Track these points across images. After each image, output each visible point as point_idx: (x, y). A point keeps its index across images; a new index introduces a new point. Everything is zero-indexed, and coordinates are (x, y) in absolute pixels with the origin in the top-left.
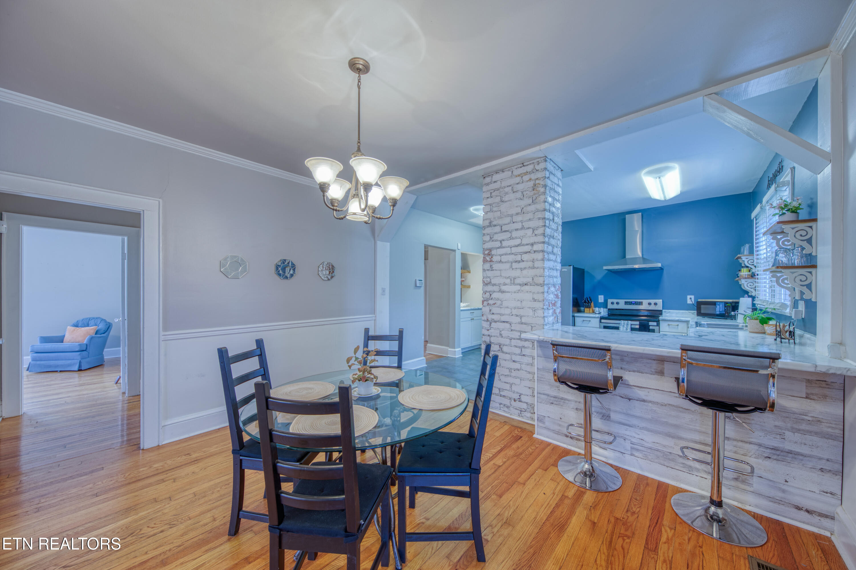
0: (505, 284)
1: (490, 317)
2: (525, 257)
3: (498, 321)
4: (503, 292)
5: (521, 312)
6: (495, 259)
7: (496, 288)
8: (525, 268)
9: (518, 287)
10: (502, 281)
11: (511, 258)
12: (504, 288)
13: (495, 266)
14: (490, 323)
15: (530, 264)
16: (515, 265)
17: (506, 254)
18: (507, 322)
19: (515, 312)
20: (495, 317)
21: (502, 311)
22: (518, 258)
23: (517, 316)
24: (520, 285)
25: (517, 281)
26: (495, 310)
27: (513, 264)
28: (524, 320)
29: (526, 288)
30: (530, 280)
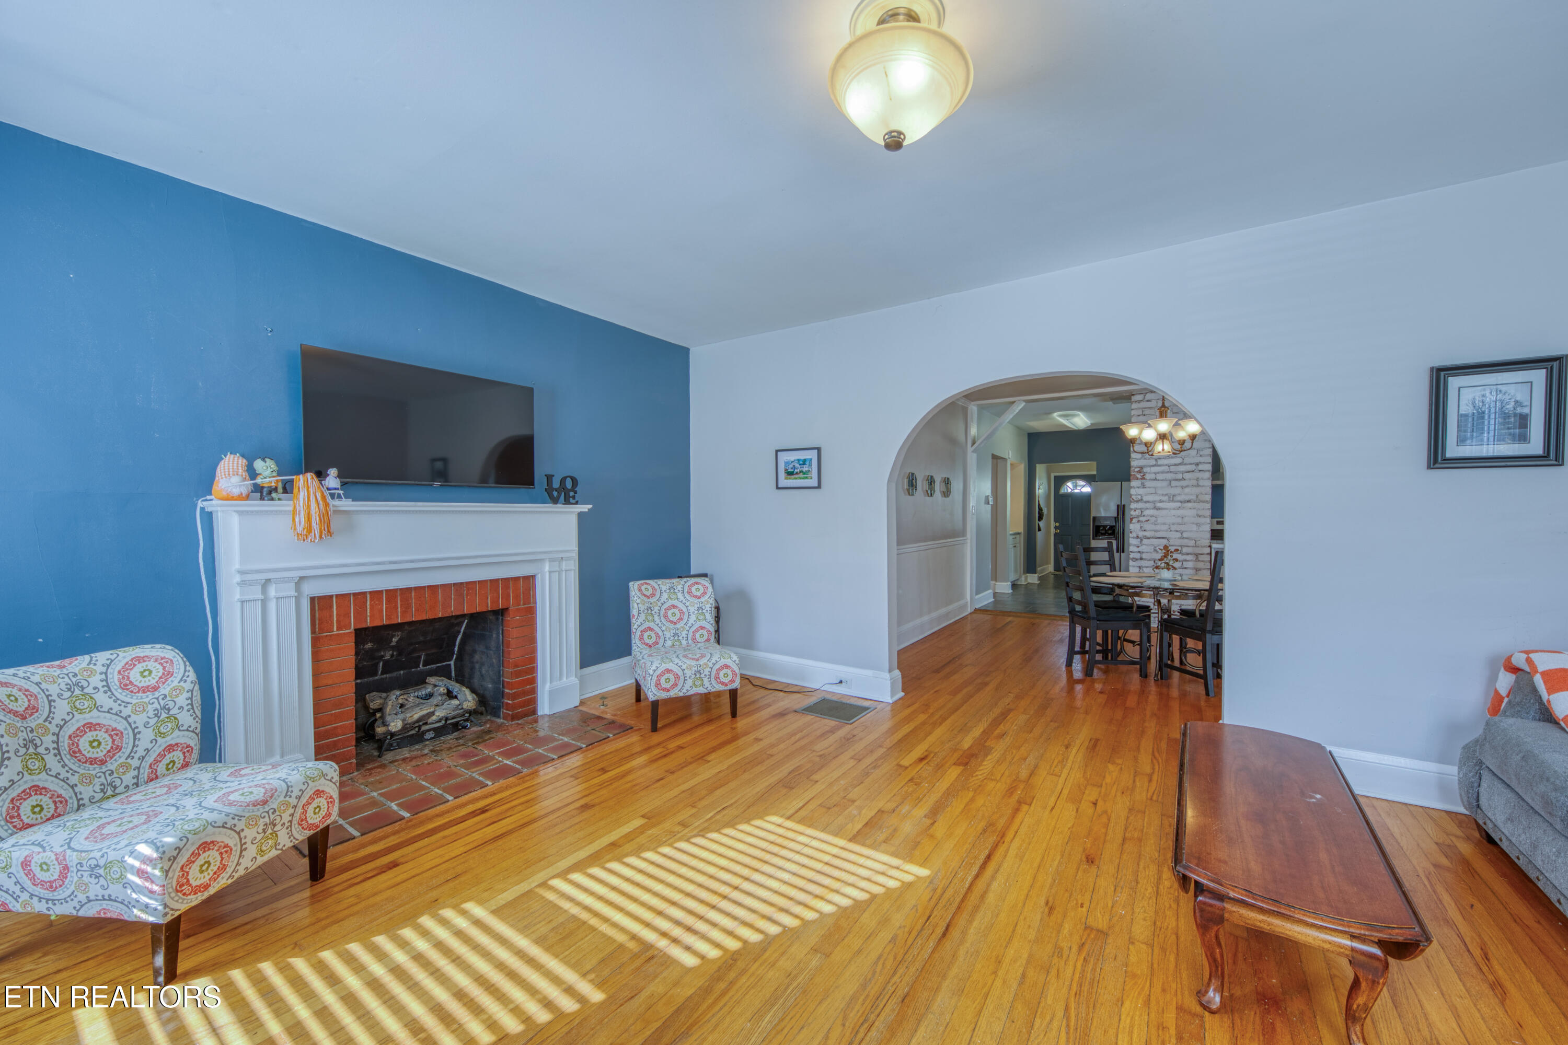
0: (1161, 501)
1: (1141, 534)
2: (1187, 476)
3: (1153, 538)
4: (1158, 509)
5: (1182, 528)
6: (1147, 476)
7: (1148, 505)
8: (1187, 486)
9: (1179, 504)
10: (1157, 498)
11: (1169, 476)
12: (1159, 505)
13: (1147, 484)
14: (1141, 540)
15: (1195, 482)
16: (1174, 483)
17: (1162, 472)
18: (1163, 538)
19: (1173, 528)
20: (1147, 534)
21: (1158, 528)
22: (1180, 476)
23: (1177, 531)
24: (1181, 502)
25: (1178, 498)
26: (1146, 526)
27: (1173, 482)
28: (1185, 535)
29: (1189, 505)
30: (1194, 497)
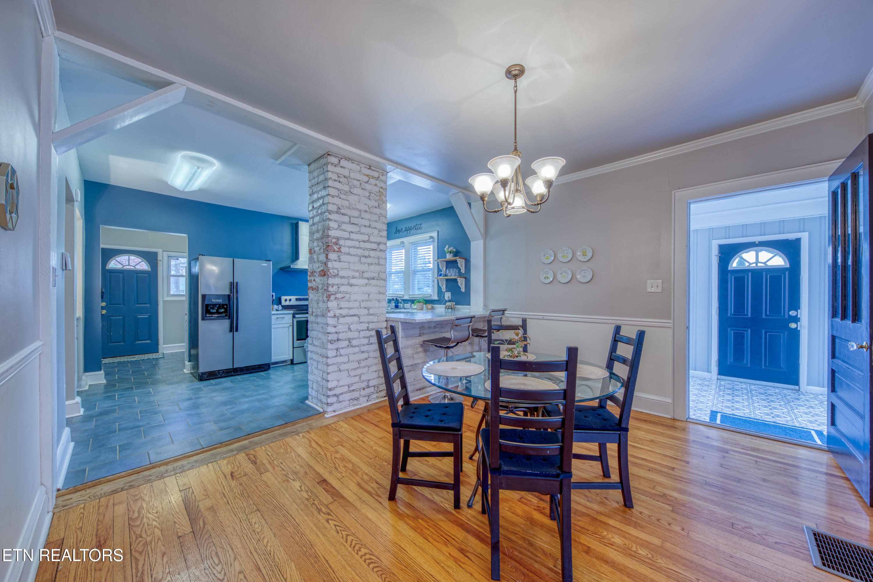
0: (354, 277)
1: (338, 312)
2: (372, 253)
3: (347, 316)
4: (351, 285)
5: (369, 304)
6: (343, 250)
7: (344, 281)
8: (372, 264)
9: (366, 281)
10: (351, 274)
11: (360, 252)
12: (353, 281)
13: (344, 258)
14: (338, 319)
15: (376, 261)
16: (363, 260)
17: (354, 247)
18: (354, 315)
19: (363, 305)
20: (344, 312)
21: (351, 305)
22: (366, 253)
23: (365, 308)
24: (368, 279)
25: (366, 275)
26: (343, 304)
27: (362, 258)
28: (371, 311)
29: (373, 282)
30: (376, 275)
